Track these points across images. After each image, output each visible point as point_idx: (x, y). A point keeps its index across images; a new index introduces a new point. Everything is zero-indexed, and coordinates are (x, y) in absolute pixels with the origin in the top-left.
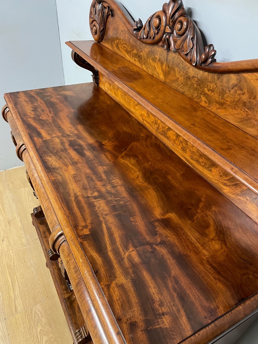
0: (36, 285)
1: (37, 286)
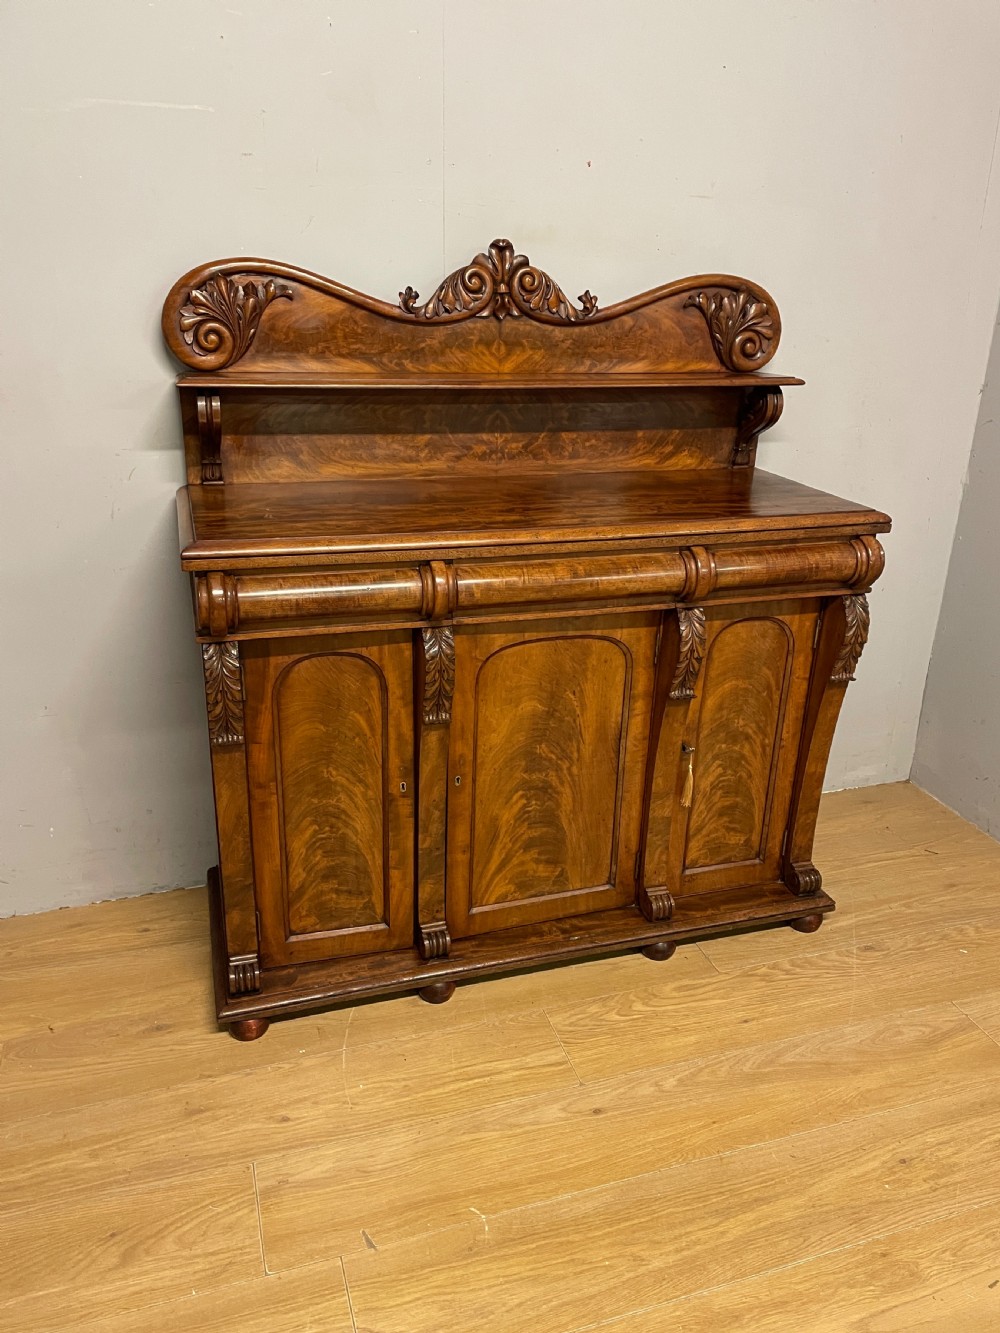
1: (494, 1025)
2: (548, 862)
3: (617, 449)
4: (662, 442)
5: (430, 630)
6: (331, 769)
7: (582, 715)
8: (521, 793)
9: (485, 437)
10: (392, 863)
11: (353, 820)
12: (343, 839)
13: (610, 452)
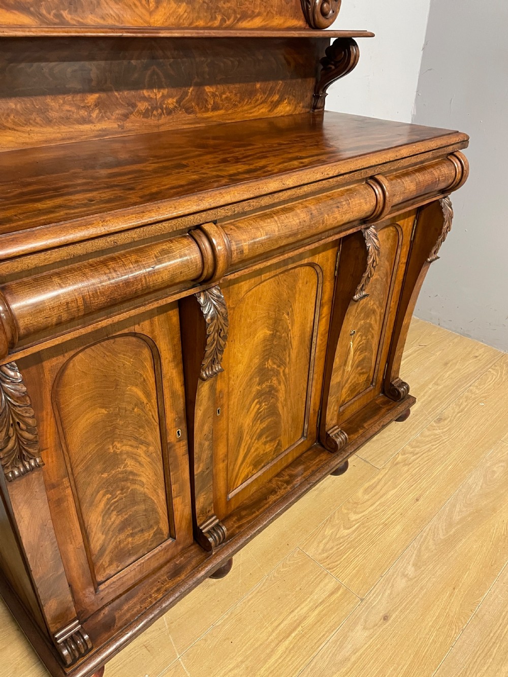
0: (273, 579)
1: (274, 577)
2: (271, 441)
3: (243, 100)
4: (272, 92)
5: (202, 294)
6: (116, 443)
7: (292, 328)
8: (256, 401)
9: (146, 93)
10: (174, 494)
11: (139, 475)
12: (134, 493)
13: (240, 102)
